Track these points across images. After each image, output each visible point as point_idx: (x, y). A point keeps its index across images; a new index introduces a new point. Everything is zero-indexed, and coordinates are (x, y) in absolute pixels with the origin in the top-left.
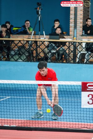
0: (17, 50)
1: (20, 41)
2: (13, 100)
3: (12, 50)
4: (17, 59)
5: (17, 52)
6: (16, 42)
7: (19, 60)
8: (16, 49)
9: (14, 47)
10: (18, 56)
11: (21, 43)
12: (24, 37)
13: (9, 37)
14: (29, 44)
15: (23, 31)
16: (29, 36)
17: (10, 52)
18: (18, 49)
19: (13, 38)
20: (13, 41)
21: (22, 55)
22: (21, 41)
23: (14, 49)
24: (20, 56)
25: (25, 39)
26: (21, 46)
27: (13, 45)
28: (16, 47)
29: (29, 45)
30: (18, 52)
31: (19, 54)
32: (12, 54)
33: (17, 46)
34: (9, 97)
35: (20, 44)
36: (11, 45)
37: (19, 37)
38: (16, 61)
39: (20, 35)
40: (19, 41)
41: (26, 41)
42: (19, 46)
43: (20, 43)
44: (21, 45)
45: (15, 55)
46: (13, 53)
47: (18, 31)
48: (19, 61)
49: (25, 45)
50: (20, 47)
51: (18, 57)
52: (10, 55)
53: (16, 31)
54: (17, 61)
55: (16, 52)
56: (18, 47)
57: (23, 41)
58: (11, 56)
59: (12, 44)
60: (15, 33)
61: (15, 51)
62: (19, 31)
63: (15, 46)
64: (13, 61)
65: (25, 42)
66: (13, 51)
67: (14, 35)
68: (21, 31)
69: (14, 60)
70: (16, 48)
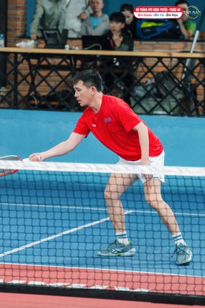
0: (153, 84)
1: (160, 59)
2: (140, 219)
3: (139, 84)
4: (153, 109)
5: (152, 89)
6: (150, 63)
7: (157, 110)
8: (149, 82)
9: (144, 77)
10: (156, 100)
11: (164, 65)
12: (172, 47)
13: (131, 49)
14: (184, 66)
15: (170, 30)
16: (186, 46)
17: (132, 90)
18: (153, 81)
19: (140, 49)
20: (140, 59)
21: (165, 97)
22: (164, 60)
23: (143, 81)
24: (159, 100)
25: (175, 54)
26: (163, 72)
27: (140, 69)
28: (150, 75)
29: (185, 69)
30: (155, 90)
31: (158, 95)
32: (137, 96)
33: (152, 73)
34: (130, 211)
35: (160, 68)
36: (135, 70)
37: (157, 48)
38: (149, 113)
39: (160, 43)
40: (156, 59)
41: (178, 58)
42: (158, 73)
43: (160, 64)
44: (164, 69)
45: (145, 97)
46: (140, 92)
47: (155, 32)
48: (156, 114)
49: (173, 71)
50: (161, 76)
51: (153, 103)
52: (131, 98)
53: (149, 30)
54: (153, 114)
55: (149, 88)
56: (154, 76)
57: (169, 59)
58: (135, 100)
59: (137, 67)
60: (145, 38)
61: (145, 88)
62: (159, 31)
63: (146, 73)
64: (141, 114)
65: (175, 61)
66: (141, 88)
67: (143, 43)
68: (165, 31)
69: (143, 112)
70: (150, 78)
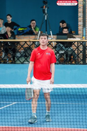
0: (23, 52)
1: (26, 42)
3: (18, 52)
4: (24, 62)
5: (23, 54)
6: (22, 44)
7: (25, 62)
8: (22, 51)
9: (20, 49)
10: (25, 58)
11: (27, 44)
12: (30, 37)
14: (35, 45)
15: (29, 31)
16: (36, 37)
17: (15, 54)
19: (18, 39)
20: (18, 42)
21: (28, 57)
22: (27, 42)
23: (20, 51)
24: (26, 58)
25: (31, 40)
26: (27, 47)
27: (18, 46)
28: (22, 48)
29: (36, 46)
30: (24, 54)
31: (26, 56)
32: (18, 56)
33: (23, 48)
36: (16, 46)
37: (25, 38)
38: (22, 63)
39: (26, 36)
40: (24, 42)
41: (33, 42)
42: (25, 48)
43: (26, 44)
44: (28, 46)
45: (20, 57)
46: (18, 55)
47: (24, 32)
48: (25, 64)
49: (31, 47)
50: (26, 49)
51: (24, 59)
52: (15, 58)
53: (21, 31)
54: (24, 64)
55: (22, 53)
56: (24, 49)
57: (29, 42)
58: (17, 58)
59: (17, 45)
60: (20, 34)
61: (20, 53)
62: (25, 31)
63: (21, 48)
64: (19, 64)
66: (19, 53)
67: (19, 36)
68: (28, 32)
69: (20, 63)
70: (22, 49)
